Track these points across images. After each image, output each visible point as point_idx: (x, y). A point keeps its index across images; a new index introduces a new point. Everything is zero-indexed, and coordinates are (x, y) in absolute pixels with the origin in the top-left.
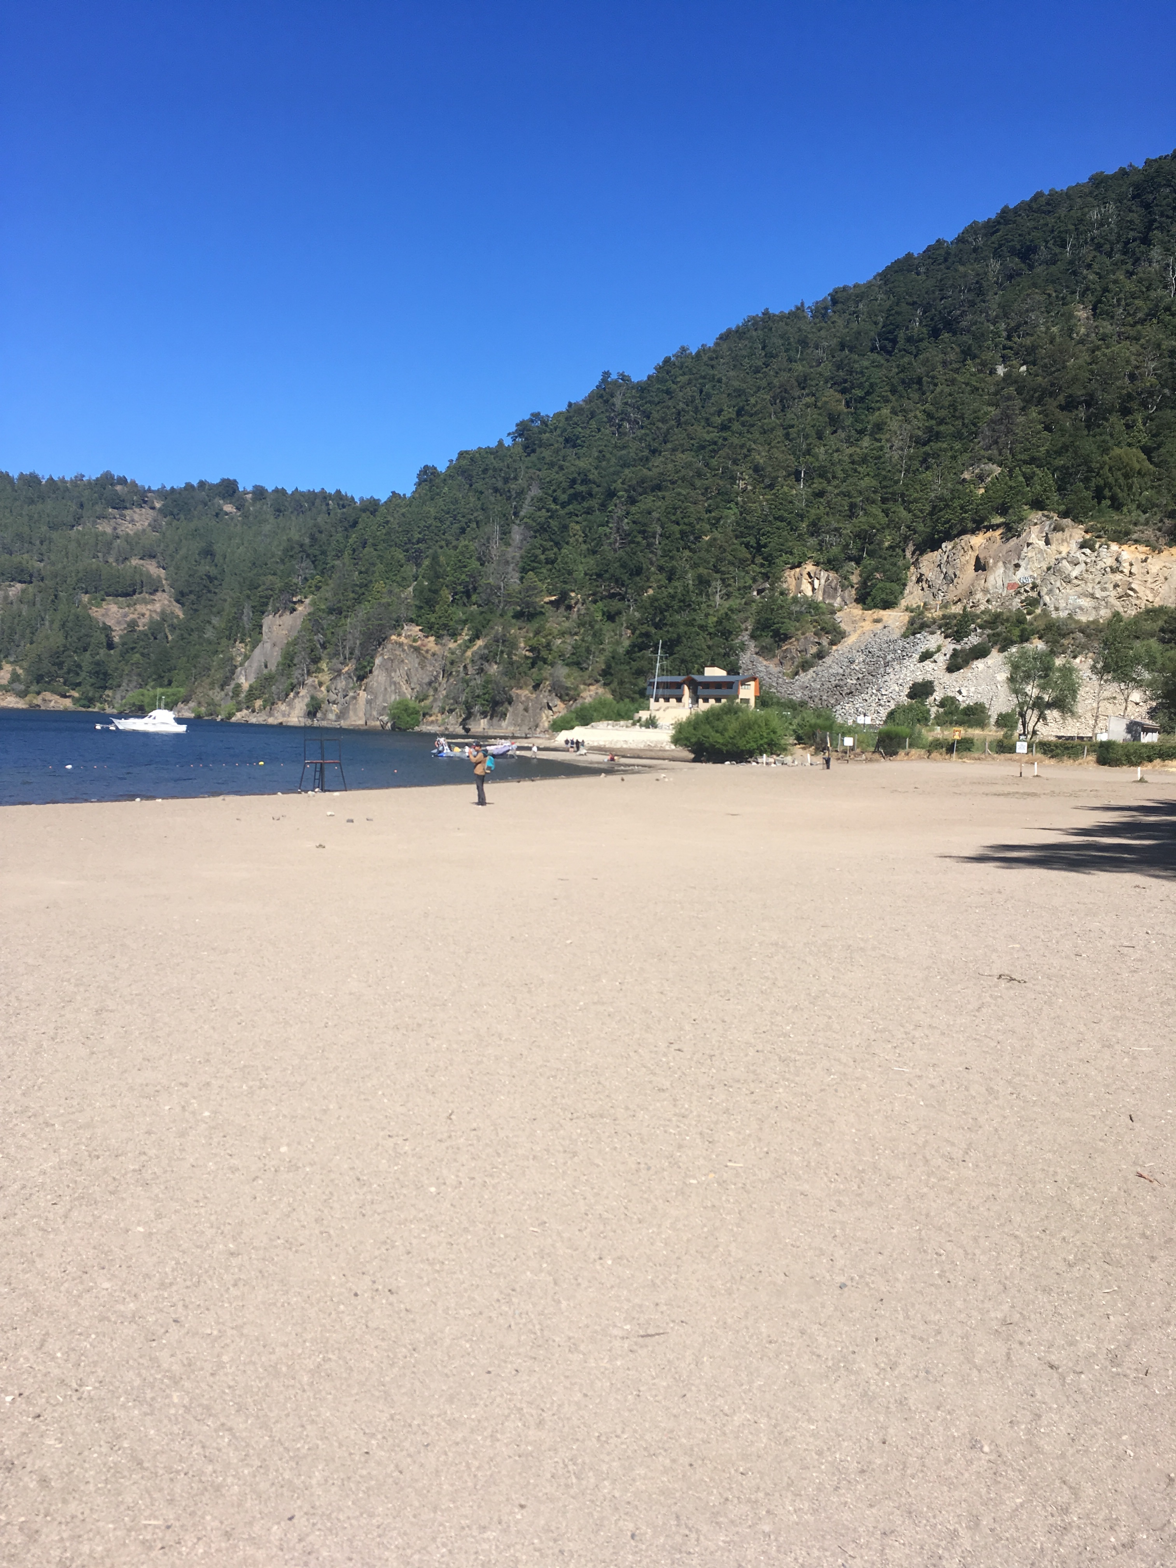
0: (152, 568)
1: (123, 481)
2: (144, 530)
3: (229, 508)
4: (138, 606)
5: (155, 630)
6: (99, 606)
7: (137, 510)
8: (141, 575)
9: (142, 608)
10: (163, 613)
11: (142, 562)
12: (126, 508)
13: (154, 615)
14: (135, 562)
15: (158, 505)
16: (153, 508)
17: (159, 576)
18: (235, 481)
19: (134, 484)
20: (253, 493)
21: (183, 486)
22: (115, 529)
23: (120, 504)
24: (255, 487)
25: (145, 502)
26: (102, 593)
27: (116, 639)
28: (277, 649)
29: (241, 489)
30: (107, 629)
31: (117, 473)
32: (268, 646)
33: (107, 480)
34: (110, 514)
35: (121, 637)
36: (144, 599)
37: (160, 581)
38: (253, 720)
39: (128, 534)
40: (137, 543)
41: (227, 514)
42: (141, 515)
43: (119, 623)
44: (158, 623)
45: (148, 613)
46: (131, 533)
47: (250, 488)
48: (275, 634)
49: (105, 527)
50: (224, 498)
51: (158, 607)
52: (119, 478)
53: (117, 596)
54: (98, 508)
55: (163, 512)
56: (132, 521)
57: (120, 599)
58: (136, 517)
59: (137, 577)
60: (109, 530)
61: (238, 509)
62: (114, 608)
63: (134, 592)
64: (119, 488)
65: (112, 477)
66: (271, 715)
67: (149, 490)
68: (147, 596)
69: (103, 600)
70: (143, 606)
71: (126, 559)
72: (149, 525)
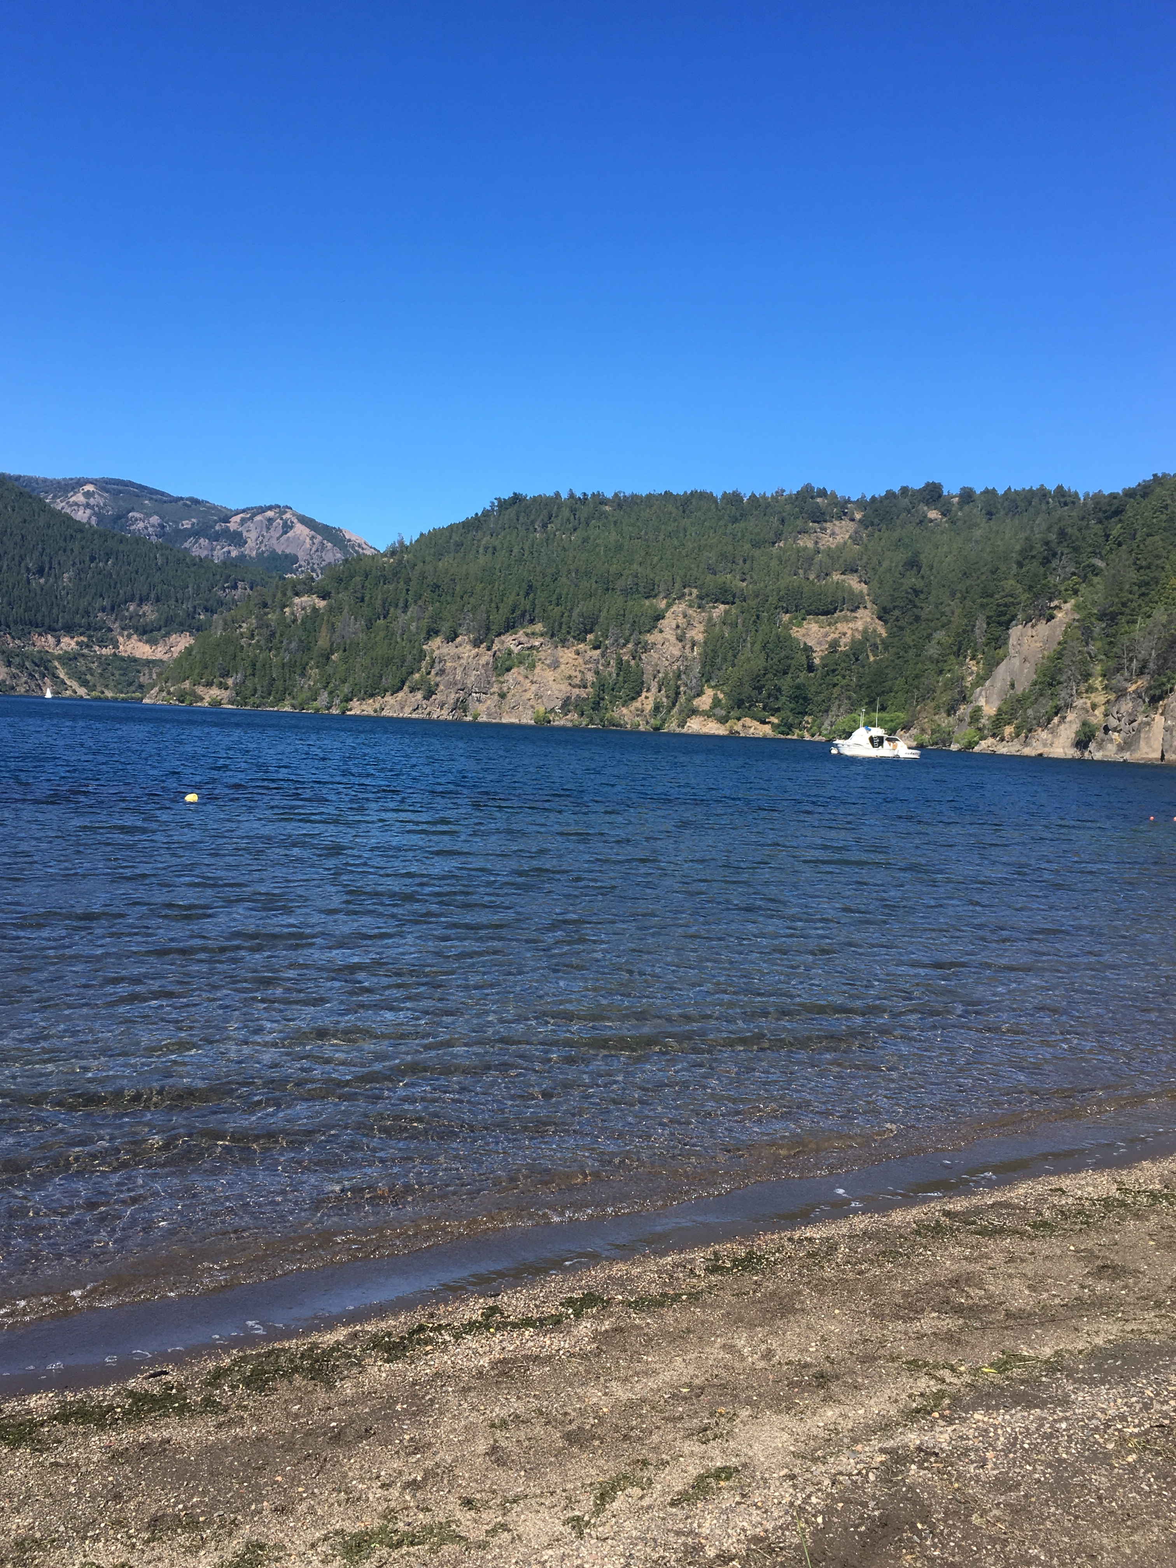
0: (854, 583)
1: (823, 493)
2: (845, 543)
3: (933, 514)
4: (839, 625)
5: (857, 652)
6: (800, 625)
7: (837, 523)
8: (843, 591)
9: (842, 627)
10: (865, 631)
11: (843, 577)
12: (825, 521)
13: (856, 634)
14: (836, 577)
15: (858, 516)
16: (853, 520)
17: (861, 591)
18: (940, 484)
19: (833, 494)
20: (961, 496)
21: (883, 494)
22: (816, 543)
23: (820, 517)
24: (963, 489)
25: (845, 514)
26: (803, 611)
27: (817, 661)
28: (1027, 665)
29: (945, 493)
30: (808, 649)
31: (817, 485)
32: (1016, 662)
33: (807, 494)
34: (812, 528)
35: (822, 658)
36: (845, 617)
37: (862, 597)
38: (1003, 749)
39: (829, 548)
40: (839, 557)
41: (931, 521)
42: (841, 528)
43: (819, 643)
44: (860, 641)
45: (849, 632)
46: (833, 546)
47: (956, 491)
48: (1026, 647)
49: (806, 542)
50: (927, 504)
51: (860, 625)
52: (819, 491)
53: (817, 614)
54: (799, 522)
55: (865, 523)
56: (833, 534)
57: (821, 617)
58: (837, 530)
59: (840, 593)
60: (810, 545)
61: (944, 515)
62: (814, 627)
63: (835, 609)
64: (819, 500)
65: (812, 489)
66: (1026, 744)
67: (849, 501)
68: (849, 613)
69: (804, 619)
70: (845, 624)
71: (827, 575)
72: (850, 537)
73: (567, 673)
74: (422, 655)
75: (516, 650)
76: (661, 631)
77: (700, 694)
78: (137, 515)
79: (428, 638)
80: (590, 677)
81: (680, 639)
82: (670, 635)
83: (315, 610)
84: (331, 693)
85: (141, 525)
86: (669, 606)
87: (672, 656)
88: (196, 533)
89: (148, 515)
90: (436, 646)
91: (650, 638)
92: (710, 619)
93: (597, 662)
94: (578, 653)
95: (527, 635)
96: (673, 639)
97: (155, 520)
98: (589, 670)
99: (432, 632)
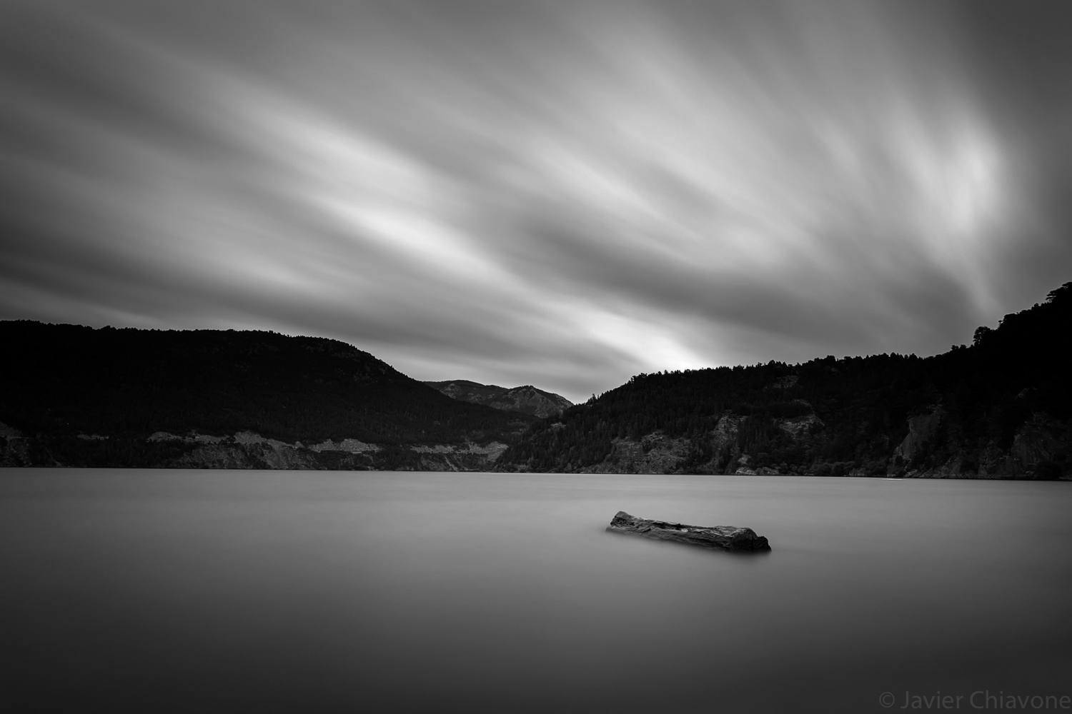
0: (804, 403)
2: (796, 385)
4: (801, 422)
5: (812, 434)
6: (783, 423)
8: (800, 406)
10: (814, 424)
11: (798, 400)
13: (810, 426)
14: (796, 400)
15: (798, 373)
17: (809, 407)
22: (782, 386)
25: (792, 373)
26: (783, 417)
27: (794, 439)
28: (920, 435)
30: (789, 434)
31: (776, 361)
32: (914, 434)
33: (772, 365)
35: (796, 438)
36: (803, 418)
37: (809, 409)
40: (794, 392)
43: (794, 431)
44: (813, 429)
46: (790, 387)
47: (842, 359)
49: (777, 386)
50: (830, 366)
51: (811, 422)
52: (778, 363)
53: (790, 418)
54: (772, 378)
57: (792, 419)
59: (798, 408)
60: (780, 387)
62: (790, 424)
63: (798, 415)
64: (779, 367)
65: (774, 362)
68: (805, 416)
69: (784, 420)
70: (804, 422)
71: (791, 400)
72: (797, 383)
73: (676, 451)
74: (611, 446)
75: (652, 441)
76: (718, 429)
77: (741, 457)
78: (472, 394)
79: (613, 438)
80: (687, 452)
81: (727, 432)
82: (721, 431)
83: (561, 429)
84: (572, 464)
85: (473, 398)
86: (720, 418)
87: (724, 440)
88: (495, 400)
89: (475, 394)
90: (617, 442)
91: (714, 432)
92: (740, 422)
93: (689, 445)
94: (680, 441)
95: (656, 434)
96: (723, 433)
97: (478, 395)
98: (686, 448)
99: (614, 436)
